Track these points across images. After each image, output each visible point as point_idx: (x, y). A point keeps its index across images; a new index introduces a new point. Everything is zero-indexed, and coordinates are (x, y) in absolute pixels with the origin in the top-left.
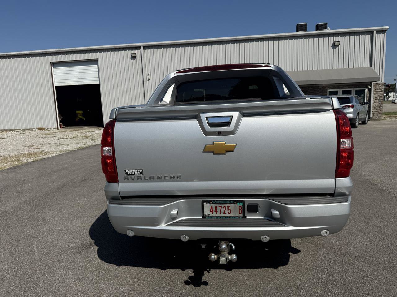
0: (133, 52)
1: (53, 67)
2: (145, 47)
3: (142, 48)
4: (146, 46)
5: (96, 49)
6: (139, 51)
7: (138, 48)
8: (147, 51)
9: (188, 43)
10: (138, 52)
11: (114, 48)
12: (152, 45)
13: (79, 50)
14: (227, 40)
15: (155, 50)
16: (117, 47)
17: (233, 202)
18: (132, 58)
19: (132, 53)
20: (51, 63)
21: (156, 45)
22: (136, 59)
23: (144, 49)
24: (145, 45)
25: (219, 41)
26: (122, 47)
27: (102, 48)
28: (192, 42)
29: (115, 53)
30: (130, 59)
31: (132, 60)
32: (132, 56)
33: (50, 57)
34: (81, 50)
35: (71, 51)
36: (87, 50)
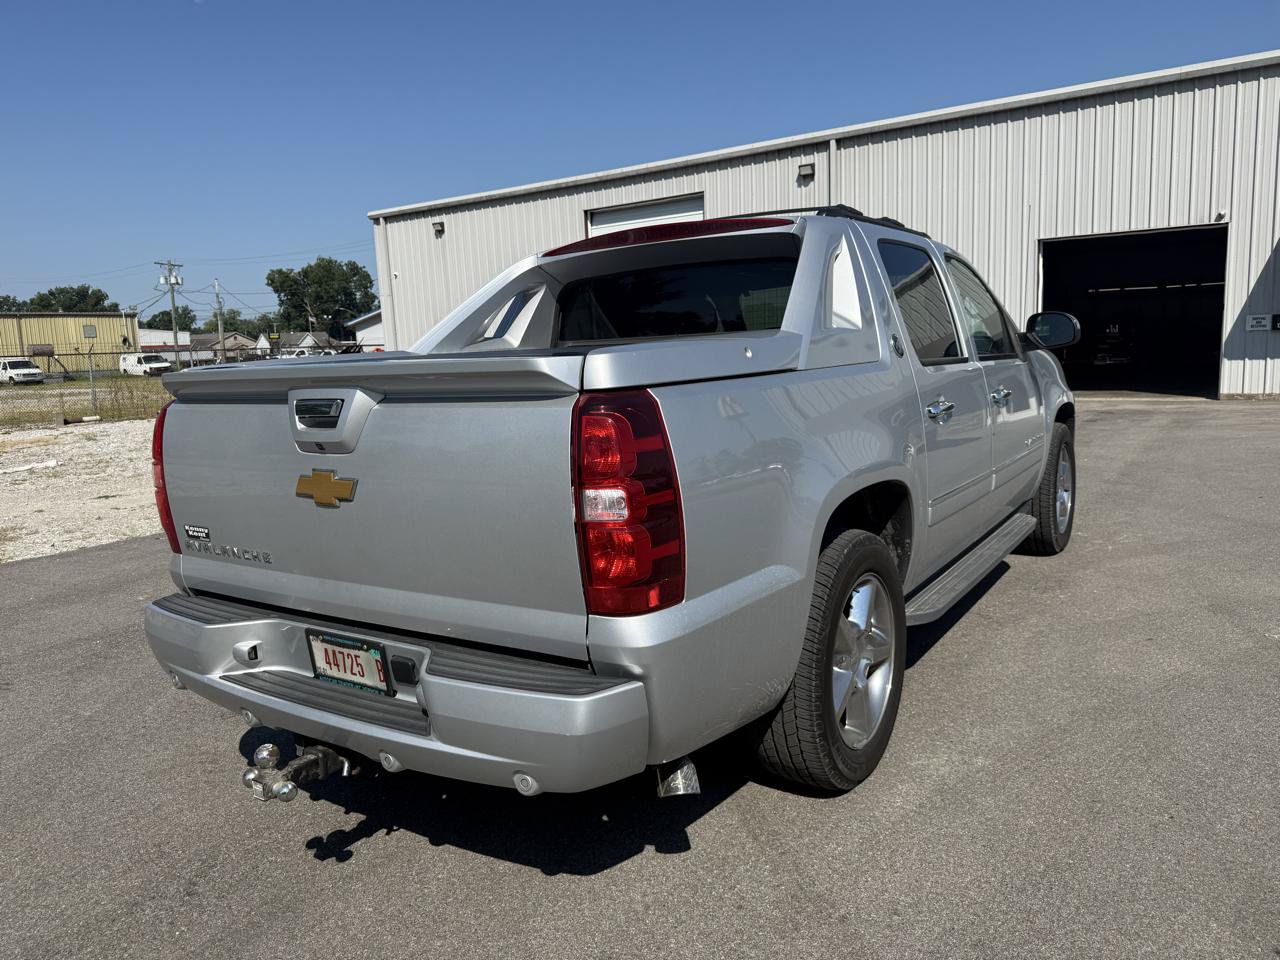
0: (805, 160)
1: (591, 223)
2: (843, 142)
3: (833, 144)
4: (847, 135)
5: (701, 161)
6: (824, 154)
7: (821, 146)
8: (847, 153)
9: (987, 111)
10: (818, 159)
11: (748, 153)
12: (866, 132)
13: (654, 170)
14: (1142, 84)
15: (872, 149)
16: (760, 151)
17: (359, 645)
18: (802, 182)
19: (804, 163)
20: (586, 212)
21: (876, 130)
22: (812, 183)
23: (838, 148)
24: (843, 133)
25: (1105, 90)
26: (773, 148)
27: (716, 159)
28: (1002, 108)
29: (753, 169)
30: (796, 184)
31: (799, 186)
32: (803, 173)
33: (584, 196)
34: (662, 169)
35: (634, 173)
36: (676, 166)
